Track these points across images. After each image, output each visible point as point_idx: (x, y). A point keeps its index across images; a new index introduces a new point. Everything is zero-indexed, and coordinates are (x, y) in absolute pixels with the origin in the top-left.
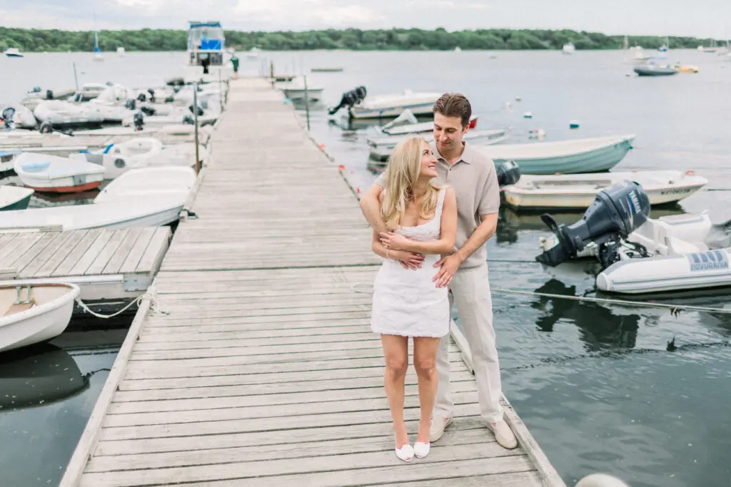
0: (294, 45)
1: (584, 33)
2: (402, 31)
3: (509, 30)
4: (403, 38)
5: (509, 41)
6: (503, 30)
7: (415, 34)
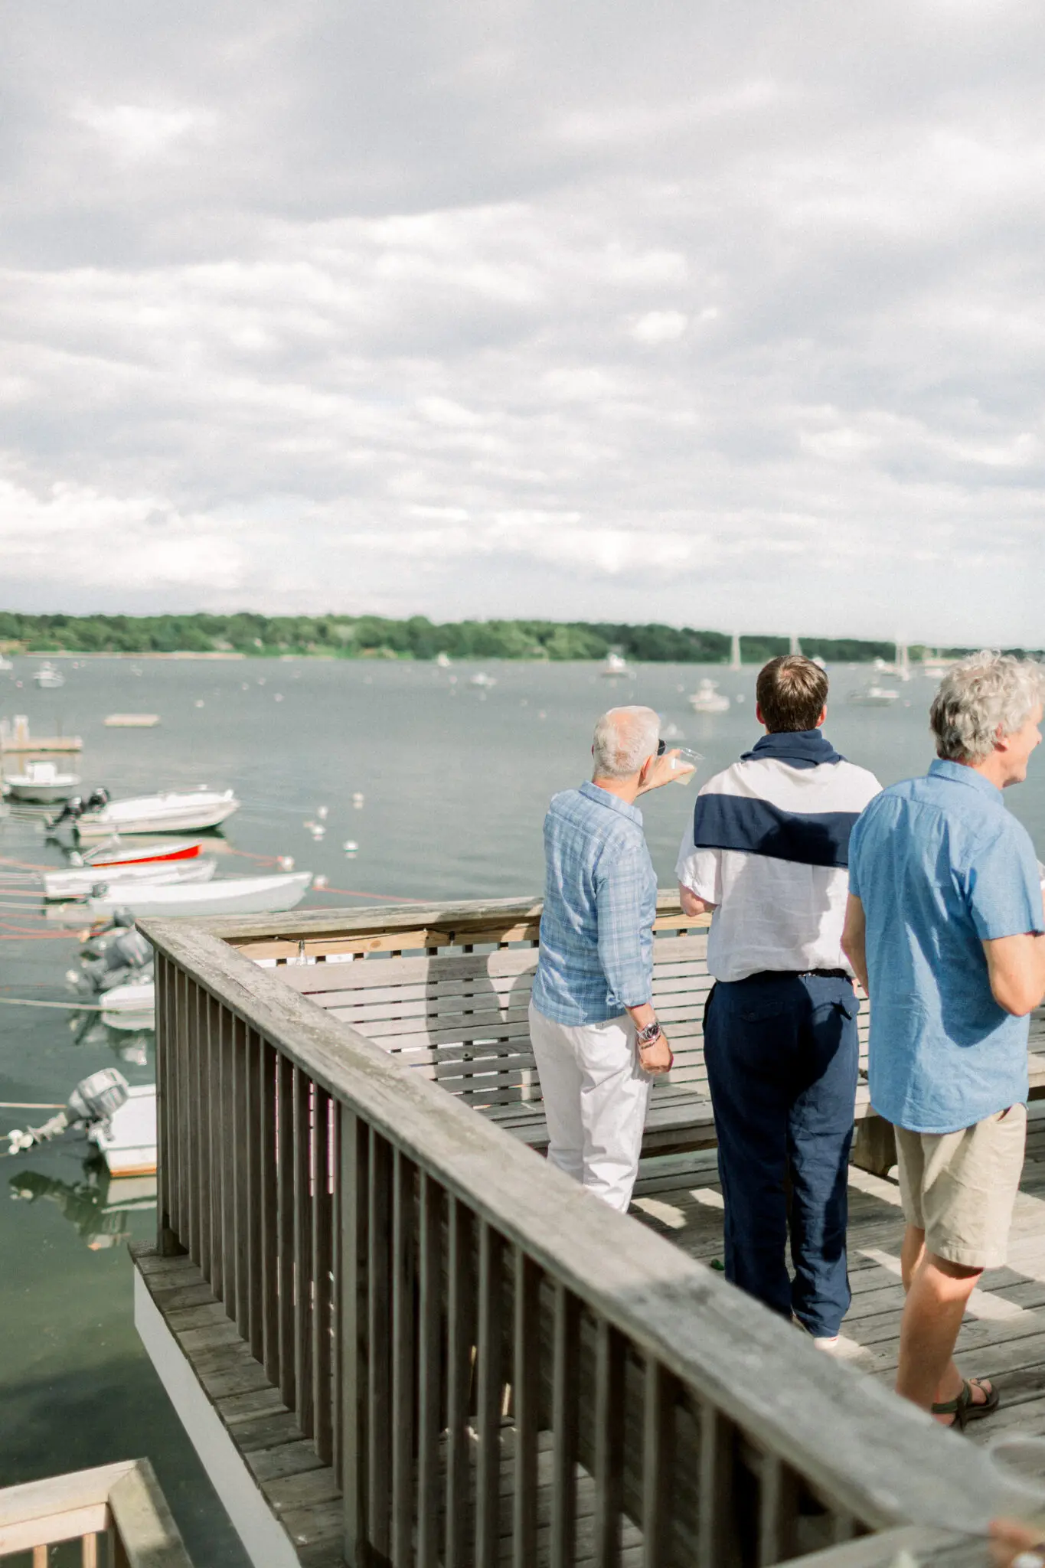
0: (127, 644)
1: (688, 632)
2: (345, 621)
3: (549, 623)
4: (344, 632)
5: (549, 643)
6: (537, 623)
7: (370, 626)
